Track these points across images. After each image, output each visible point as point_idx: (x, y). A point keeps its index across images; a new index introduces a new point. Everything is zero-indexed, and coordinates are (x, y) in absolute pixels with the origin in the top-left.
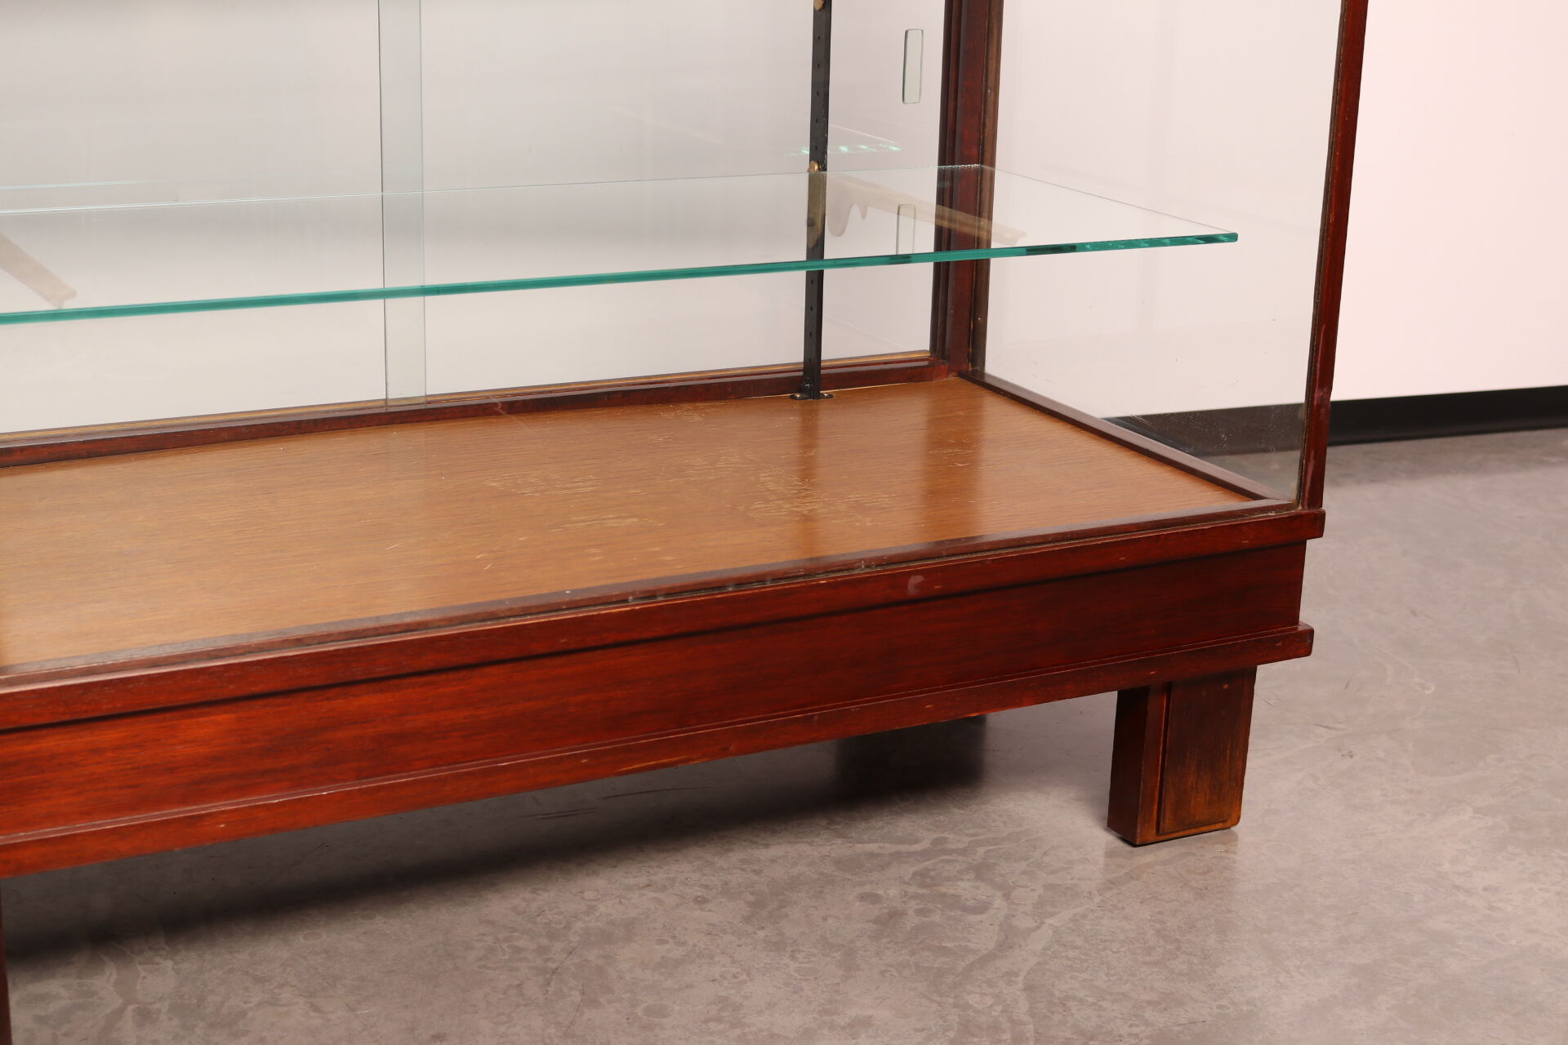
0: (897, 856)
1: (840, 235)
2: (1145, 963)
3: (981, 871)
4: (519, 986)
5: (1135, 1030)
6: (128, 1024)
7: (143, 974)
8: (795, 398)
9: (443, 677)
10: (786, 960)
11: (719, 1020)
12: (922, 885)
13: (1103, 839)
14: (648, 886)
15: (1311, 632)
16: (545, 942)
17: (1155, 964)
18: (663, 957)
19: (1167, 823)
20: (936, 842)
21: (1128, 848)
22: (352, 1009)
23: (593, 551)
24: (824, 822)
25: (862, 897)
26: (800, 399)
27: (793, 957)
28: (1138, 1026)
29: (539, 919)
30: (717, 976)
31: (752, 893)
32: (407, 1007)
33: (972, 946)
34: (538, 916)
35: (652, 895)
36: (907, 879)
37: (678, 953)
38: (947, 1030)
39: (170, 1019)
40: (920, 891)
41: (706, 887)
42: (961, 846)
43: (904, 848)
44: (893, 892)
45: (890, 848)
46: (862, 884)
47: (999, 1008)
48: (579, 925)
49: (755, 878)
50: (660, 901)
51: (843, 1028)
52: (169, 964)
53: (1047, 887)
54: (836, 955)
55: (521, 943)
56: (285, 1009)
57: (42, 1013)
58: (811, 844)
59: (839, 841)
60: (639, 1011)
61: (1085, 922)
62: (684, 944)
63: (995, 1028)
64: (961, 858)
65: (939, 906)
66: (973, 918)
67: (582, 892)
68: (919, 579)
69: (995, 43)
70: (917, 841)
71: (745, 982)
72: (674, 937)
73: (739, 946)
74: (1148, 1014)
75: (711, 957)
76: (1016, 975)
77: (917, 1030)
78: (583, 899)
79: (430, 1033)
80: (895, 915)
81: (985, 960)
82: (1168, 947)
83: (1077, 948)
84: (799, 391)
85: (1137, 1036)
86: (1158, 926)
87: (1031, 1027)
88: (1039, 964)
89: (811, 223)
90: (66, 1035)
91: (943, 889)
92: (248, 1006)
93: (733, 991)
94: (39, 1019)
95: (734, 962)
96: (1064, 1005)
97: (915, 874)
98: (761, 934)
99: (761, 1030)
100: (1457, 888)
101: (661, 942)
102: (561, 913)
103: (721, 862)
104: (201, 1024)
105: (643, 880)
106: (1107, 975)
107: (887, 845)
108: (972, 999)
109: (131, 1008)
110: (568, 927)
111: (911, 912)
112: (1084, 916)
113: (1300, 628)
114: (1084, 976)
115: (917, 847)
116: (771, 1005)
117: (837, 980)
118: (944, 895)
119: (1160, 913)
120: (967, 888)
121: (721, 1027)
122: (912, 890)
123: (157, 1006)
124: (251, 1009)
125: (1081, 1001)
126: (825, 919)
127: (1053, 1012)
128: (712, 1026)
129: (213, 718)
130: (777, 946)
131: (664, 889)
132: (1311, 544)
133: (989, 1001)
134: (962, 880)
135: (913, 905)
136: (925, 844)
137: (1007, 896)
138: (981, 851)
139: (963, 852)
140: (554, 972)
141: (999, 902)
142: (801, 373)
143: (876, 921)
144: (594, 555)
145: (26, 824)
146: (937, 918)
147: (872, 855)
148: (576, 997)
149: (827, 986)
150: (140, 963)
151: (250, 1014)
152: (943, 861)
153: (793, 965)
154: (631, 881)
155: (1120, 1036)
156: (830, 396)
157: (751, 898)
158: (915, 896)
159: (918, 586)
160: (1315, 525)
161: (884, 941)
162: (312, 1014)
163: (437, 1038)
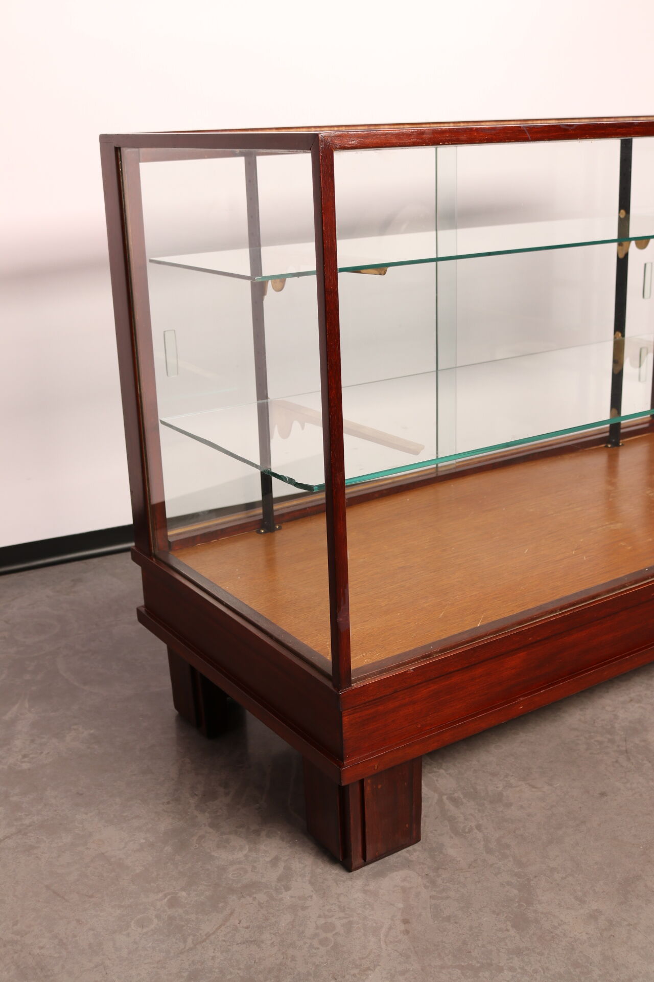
4: (617, 761)
8: (606, 447)
14: (631, 700)
16: (609, 736)
22: (550, 784)
29: (596, 724)
32: (574, 779)
34: (594, 722)
35: (637, 705)
39: (469, 801)
48: (617, 725)
50: (644, 708)
52: (442, 771)
55: (599, 738)
56: (518, 788)
78: (608, 711)
79: (597, 792)
84: (610, 443)
92: (501, 788)
102: (603, 720)
104: (486, 802)
109: (445, 797)
110: (613, 727)
123: (456, 795)
131: (640, 701)
140: (627, 752)
142: (607, 434)
148: (648, 764)
151: (505, 794)
156: (623, 445)
162: (534, 790)
163: (603, 794)
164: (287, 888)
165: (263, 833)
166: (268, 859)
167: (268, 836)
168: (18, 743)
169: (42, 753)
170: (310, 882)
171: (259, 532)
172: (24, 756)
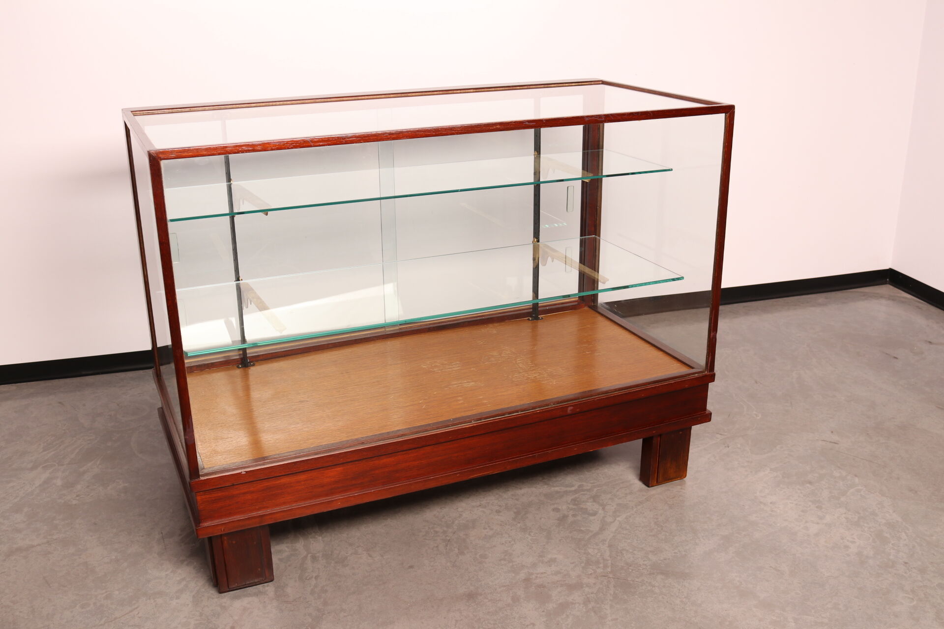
0: (566, 493)
1: (545, 265)
2: (650, 535)
3: (595, 498)
4: (437, 547)
5: (645, 563)
6: (309, 561)
7: (312, 542)
9: (410, 451)
10: (527, 536)
11: (504, 560)
12: (575, 505)
13: (639, 485)
14: (480, 505)
15: (711, 414)
16: (445, 529)
17: (654, 536)
18: (485, 535)
19: (660, 479)
20: (580, 486)
21: (647, 488)
22: (382, 556)
23: (460, 398)
24: (541, 479)
25: (554, 510)
26: (532, 320)
27: (529, 534)
28: (646, 561)
29: (443, 520)
30: (504, 542)
31: (516, 508)
32: (400, 555)
33: (591, 529)
34: (443, 518)
35: (481, 509)
36: (569, 502)
37: (490, 533)
38: (581, 563)
39: (323, 560)
40: (574, 507)
41: (500, 506)
42: (588, 488)
43: (568, 489)
44: (564, 507)
45: (564, 489)
46: (553, 504)
47: (599, 554)
48: (456, 522)
49: (516, 502)
50: (484, 512)
51: (546, 563)
52: (320, 538)
53: (618, 505)
54: (544, 533)
55: (437, 529)
56: (360, 556)
57: (281, 557)
58: (535, 488)
59: (546, 486)
60: (478, 556)
61: (630, 519)
62: (492, 529)
63: (598, 562)
64: (588, 493)
65: (580, 513)
66: (592, 518)
67: (457, 509)
68: (572, 408)
69: (600, 191)
70: (573, 486)
71: (513, 544)
72: (489, 526)
73: (511, 530)
74: (650, 556)
75: (502, 534)
76: (606, 541)
77: (571, 563)
78: (458, 511)
79: (409, 565)
80: (565, 517)
81: (597, 534)
82: (659, 529)
83: (626, 529)
84: (531, 317)
85: (645, 565)
86: (655, 520)
87: (610, 561)
88: (614, 536)
89: (534, 259)
90: (289, 566)
91: (581, 506)
92: (348, 554)
93: (509, 548)
94: (280, 560)
95: (509, 536)
96: (621, 553)
97: (572, 500)
98: (519, 525)
99: (519, 564)
100: (761, 502)
101: (485, 529)
102: (450, 517)
103: (505, 496)
104: (333, 562)
105: (478, 503)
106: (637, 540)
107: (563, 488)
108: (590, 551)
109: (309, 555)
110: (453, 523)
111: (570, 516)
112: (630, 517)
113: (707, 412)
114: (629, 541)
115: (573, 489)
116: (522, 554)
117: (544, 544)
118: (582, 508)
119: (656, 515)
120: (590, 506)
121: (505, 562)
122: (571, 506)
123: (318, 554)
124: (349, 556)
125: (627, 551)
126: (541, 519)
127: (617, 556)
128: (503, 562)
129: (336, 469)
130: (524, 530)
131: (485, 507)
132: (710, 385)
133: (596, 551)
134: (588, 502)
135: (571, 513)
136: (576, 487)
137: (603, 509)
138: (595, 489)
139: (588, 490)
140: (449, 540)
141: (601, 511)
142: (531, 310)
143: (558, 520)
144: (459, 400)
145: (277, 505)
146: (579, 518)
147: (557, 492)
148: (456, 551)
149: (541, 546)
150: (311, 538)
151: (348, 557)
152: (582, 494)
153: (530, 538)
154: (474, 504)
155: (640, 565)
156: (542, 318)
157: (515, 510)
158: (572, 509)
159: (571, 410)
160: (712, 378)
161: (561, 527)
162: (369, 558)
163: (411, 567)
164: (178, 598)
165: (186, 563)
166: (178, 579)
167: (187, 565)
168: (79, 487)
169: (89, 495)
170: (194, 597)
171: (238, 367)
172: (77, 496)
